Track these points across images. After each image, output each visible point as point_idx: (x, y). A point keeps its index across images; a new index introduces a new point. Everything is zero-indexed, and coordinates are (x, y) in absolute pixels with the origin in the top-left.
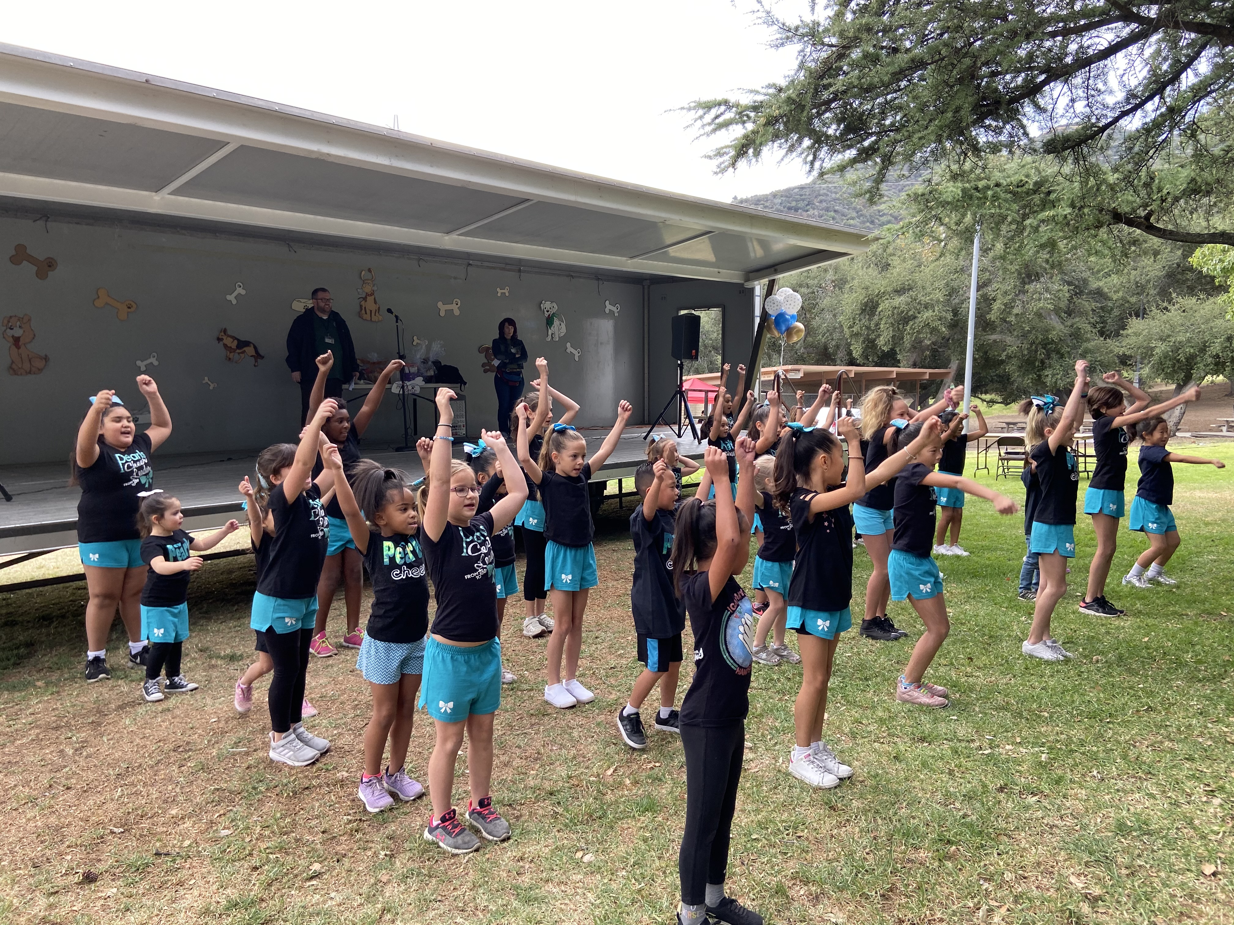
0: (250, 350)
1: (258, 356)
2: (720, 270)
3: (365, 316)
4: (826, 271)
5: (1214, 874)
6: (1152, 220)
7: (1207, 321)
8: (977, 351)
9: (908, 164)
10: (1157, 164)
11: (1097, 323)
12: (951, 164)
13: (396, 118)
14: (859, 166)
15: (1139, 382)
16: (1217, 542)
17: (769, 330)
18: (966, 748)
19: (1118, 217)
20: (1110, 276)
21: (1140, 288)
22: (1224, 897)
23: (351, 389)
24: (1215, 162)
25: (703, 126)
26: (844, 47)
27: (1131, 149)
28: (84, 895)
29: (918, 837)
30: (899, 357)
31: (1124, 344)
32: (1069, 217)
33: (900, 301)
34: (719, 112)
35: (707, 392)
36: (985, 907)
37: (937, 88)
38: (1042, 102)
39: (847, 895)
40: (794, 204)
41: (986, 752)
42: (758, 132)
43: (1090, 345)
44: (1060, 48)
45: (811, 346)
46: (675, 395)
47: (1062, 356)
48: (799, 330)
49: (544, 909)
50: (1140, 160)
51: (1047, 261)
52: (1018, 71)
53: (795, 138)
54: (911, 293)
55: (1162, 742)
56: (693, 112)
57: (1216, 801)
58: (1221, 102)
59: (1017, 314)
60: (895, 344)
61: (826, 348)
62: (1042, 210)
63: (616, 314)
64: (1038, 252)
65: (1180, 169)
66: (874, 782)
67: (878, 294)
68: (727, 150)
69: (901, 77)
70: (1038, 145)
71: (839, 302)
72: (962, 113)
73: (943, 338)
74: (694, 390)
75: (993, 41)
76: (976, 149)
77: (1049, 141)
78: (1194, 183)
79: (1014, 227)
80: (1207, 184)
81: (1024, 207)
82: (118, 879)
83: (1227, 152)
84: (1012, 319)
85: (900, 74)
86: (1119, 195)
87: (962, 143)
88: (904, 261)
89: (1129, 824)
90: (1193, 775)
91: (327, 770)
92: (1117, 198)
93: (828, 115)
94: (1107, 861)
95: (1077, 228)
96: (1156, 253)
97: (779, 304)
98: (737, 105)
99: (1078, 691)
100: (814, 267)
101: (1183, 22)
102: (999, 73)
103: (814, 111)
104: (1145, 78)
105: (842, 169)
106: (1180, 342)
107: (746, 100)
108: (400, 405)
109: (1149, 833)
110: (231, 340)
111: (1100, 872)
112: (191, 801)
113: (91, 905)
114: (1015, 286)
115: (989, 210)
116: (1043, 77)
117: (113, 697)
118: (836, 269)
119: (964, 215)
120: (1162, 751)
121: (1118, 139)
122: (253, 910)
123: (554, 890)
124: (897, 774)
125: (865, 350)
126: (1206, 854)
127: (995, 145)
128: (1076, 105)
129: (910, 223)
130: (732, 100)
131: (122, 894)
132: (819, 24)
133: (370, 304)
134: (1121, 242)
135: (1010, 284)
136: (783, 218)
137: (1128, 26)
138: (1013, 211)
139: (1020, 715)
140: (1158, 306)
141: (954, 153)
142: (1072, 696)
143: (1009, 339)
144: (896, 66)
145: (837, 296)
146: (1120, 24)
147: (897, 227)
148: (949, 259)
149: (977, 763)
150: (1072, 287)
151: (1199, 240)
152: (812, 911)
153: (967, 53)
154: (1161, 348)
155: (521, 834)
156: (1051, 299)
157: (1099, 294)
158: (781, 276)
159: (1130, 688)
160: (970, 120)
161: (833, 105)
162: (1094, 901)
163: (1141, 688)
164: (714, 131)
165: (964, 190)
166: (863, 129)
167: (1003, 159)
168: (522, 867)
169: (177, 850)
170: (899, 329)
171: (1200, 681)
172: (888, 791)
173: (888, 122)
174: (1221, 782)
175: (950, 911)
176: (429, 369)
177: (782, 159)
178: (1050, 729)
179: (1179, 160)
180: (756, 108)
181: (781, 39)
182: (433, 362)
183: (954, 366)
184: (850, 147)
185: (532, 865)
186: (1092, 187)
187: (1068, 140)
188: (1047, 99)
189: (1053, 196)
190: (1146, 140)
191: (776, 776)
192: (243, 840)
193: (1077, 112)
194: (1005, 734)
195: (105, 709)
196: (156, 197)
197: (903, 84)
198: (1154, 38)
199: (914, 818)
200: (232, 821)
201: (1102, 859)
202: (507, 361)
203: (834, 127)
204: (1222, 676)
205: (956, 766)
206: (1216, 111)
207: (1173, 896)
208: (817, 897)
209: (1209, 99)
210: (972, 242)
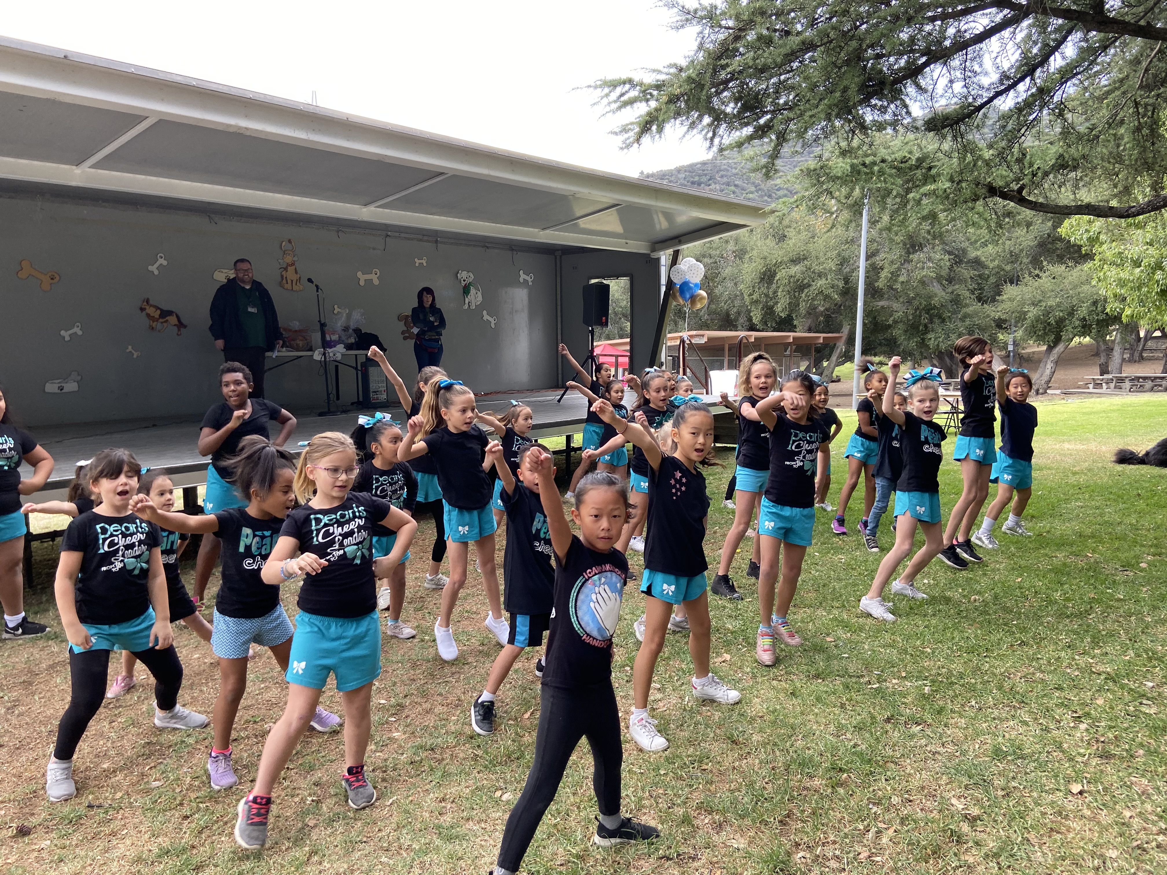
0: (173, 320)
1: (181, 325)
2: (628, 241)
3: (286, 286)
4: (727, 242)
5: (1081, 793)
6: (1024, 193)
7: (1075, 287)
8: (866, 316)
9: (801, 140)
10: (1029, 141)
11: (975, 289)
12: (840, 140)
13: (314, 93)
14: (756, 142)
15: (1014, 344)
16: (1083, 490)
17: (675, 298)
18: (856, 683)
19: (993, 191)
20: (987, 245)
21: (1014, 257)
22: (1089, 813)
23: (274, 357)
24: (1080, 139)
25: (609, 103)
26: (740, 30)
27: (1004, 127)
28: (17, 848)
29: (813, 766)
30: (795, 322)
31: (999, 309)
32: (948, 191)
33: (796, 270)
34: (624, 91)
35: (617, 357)
36: (874, 830)
37: (826, 69)
38: (923, 83)
39: (748, 822)
40: (696, 179)
41: (874, 686)
42: (661, 110)
43: (970, 310)
44: (940, 32)
45: (715, 313)
46: (587, 360)
47: (943, 321)
48: (702, 298)
49: (465, 846)
50: (1013, 137)
51: (929, 232)
52: (901, 54)
53: (696, 116)
54: (806, 262)
55: (1034, 674)
56: (599, 90)
57: (1083, 726)
58: (1086, 84)
59: (903, 282)
60: (792, 310)
61: (728, 315)
62: (924, 184)
63: (530, 284)
64: (921, 224)
65: (1049, 145)
66: (772, 717)
67: (776, 264)
68: (632, 127)
69: (792, 58)
70: (920, 123)
71: (740, 271)
72: (850, 92)
73: (836, 305)
74: (605, 355)
75: (877, 24)
76: (863, 127)
77: (930, 119)
78: (1062, 158)
79: (898, 200)
80: (1074, 159)
81: (908, 181)
82: (52, 832)
83: (1092, 130)
84: (898, 286)
85: (792, 56)
86: (993, 169)
87: (850, 121)
88: (799, 232)
89: (1005, 749)
90: (1062, 703)
91: (255, 722)
92: (992, 173)
93: (725, 94)
94: (985, 784)
95: (956, 201)
96: (1029, 225)
97: (683, 273)
98: (641, 84)
99: (957, 629)
100: (716, 238)
101: (1050, 8)
102: (883, 56)
103: (713, 90)
104: (1017, 61)
105: (740, 145)
106: (1050, 307)
107: (649, 79)
108: (322, 371)
109: (1023, 758)
110: (154, 310)
111: (978, 794)
112: (123, 755)
113: (26, 857)
114: (901, 256)
115: (876, 184)
116: (924, 59)
117: (43, 657)
118: (737, 240)
119: (852, 190)
120: (1034, 682)
121: (993, 117)
122: (185, 857)
123: (475, 828)
124: (793, 709)
125: (764, 316)
126: (1073, 774)
127: (881, 123)
128: (954, 85)
129: (804, 197)
130: (636, 79)
131: (56, 845)
132: (716, 8)
133: (290, 274)
134: (996, 213)
135: (897, 253)
136: (686, 191)
137: (1001, 11)
138: (897, 185)
139: (906, 652)
140: (1030, 273)
141: (843, 131)
142: (952, 633)
143: (896, 306)
144: (788, 47)
145: (738, 266)
146: (994, 10)
147: (792, 200)
148: (840, 231)
149: (866, 696)
150: (952, 257)
151: (1066, 212)
152: (715, 838)
153: (853, 36)
154: (1033, 312)
155: (443, 776)
156: (934, 267)
157: (977, 262)
158: (685, 247)
159: (1005, 625)
160: (856, 100)
161: (731, 84)
162: (973, 820)
163: (1014, 625)
164: (620, 108)
165: (852, 166)
166: (757, 108)
167: (888, 136)
168: (444, 807)
169: (109, 802)
170: (795, 296)
171: (1068, 617)
172: (785, 725)
173: (781, 101)
174: (1087, 709)
175: (842, 834)
176: (350, 337)
177: (684, 136)
178: (932, 663)
179: (1048, 137)
180: (658, 87)
181: (681, 21)
182: (354, 330)
183: (846, 330)
184: (747, 124)
185: (454, 805)
186: (969, 163)
187: (947, 119)
188: (928, 80)
189: (934, 171)
190: (1018, 118)
191: (682, 714)
192: (174, 790)
193: (955, 92)
194: (892, 669)
195: (36, 669)
196: (77, 171)
197: (795, 65)
198: (1025, 23)
199: (809, 749)
200: (163, 773)
201: (981, 782)
202: (426, 329)
203: (732, 105)
204: (1088, 612)
205: (847, 700)
206: (1082, 92)
207: (1044, 814)
208: (720, 825)
209: (1075, 81)
210: (861, 214)
